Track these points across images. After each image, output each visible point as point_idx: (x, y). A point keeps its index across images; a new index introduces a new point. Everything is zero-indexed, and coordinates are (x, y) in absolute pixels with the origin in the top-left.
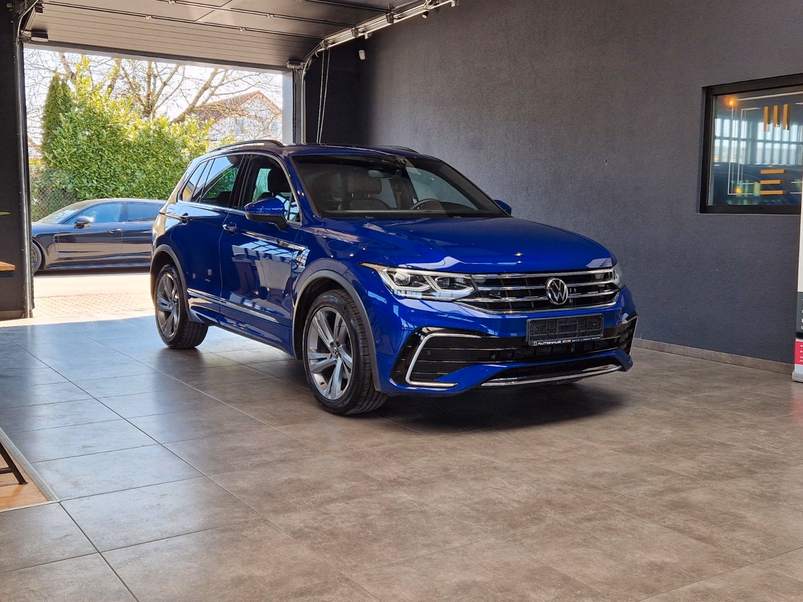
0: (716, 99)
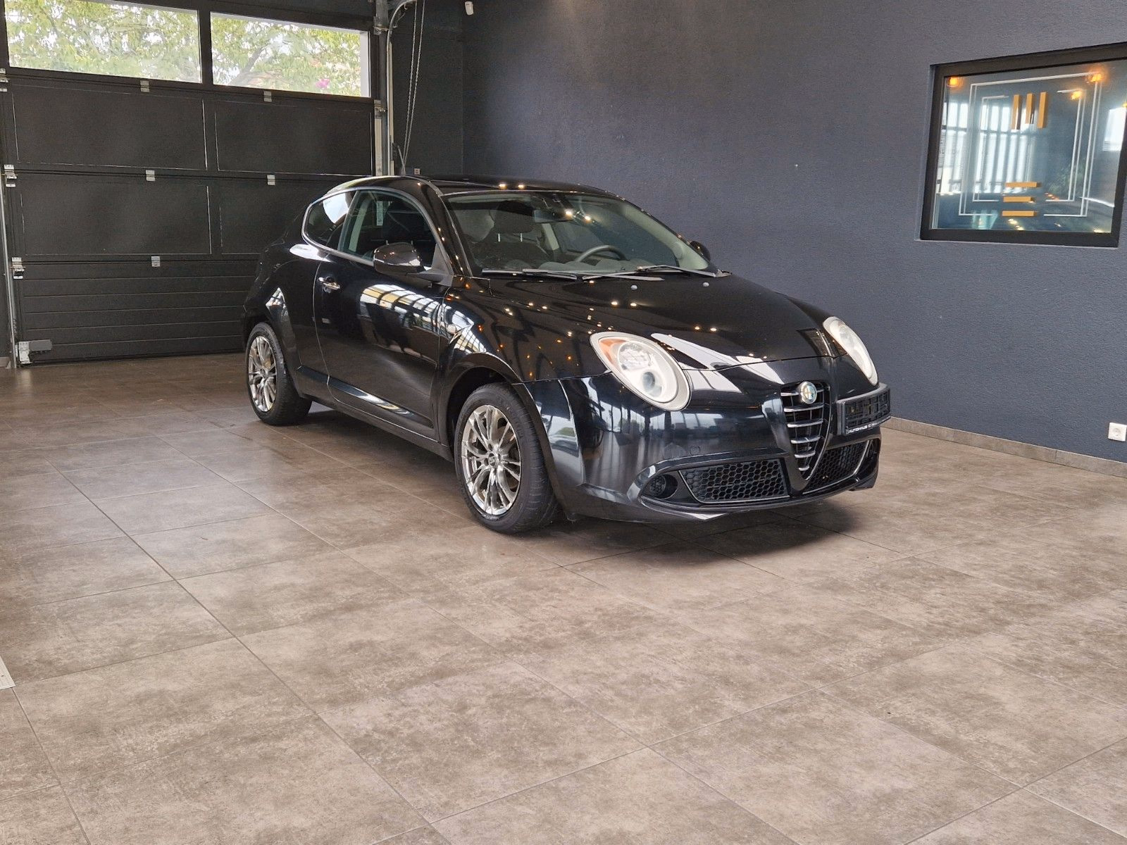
0: (948, 82)
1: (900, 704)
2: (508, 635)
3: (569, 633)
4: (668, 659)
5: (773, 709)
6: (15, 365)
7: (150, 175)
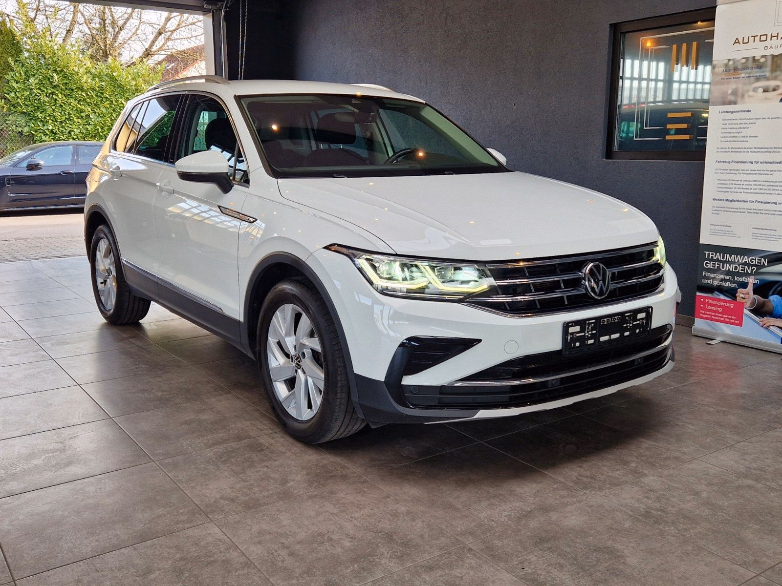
0: (625, 37)
1: (535, 559)
2: (218, 496)
3: (271, 492)
4: (347, 517)
5: (422, 567)
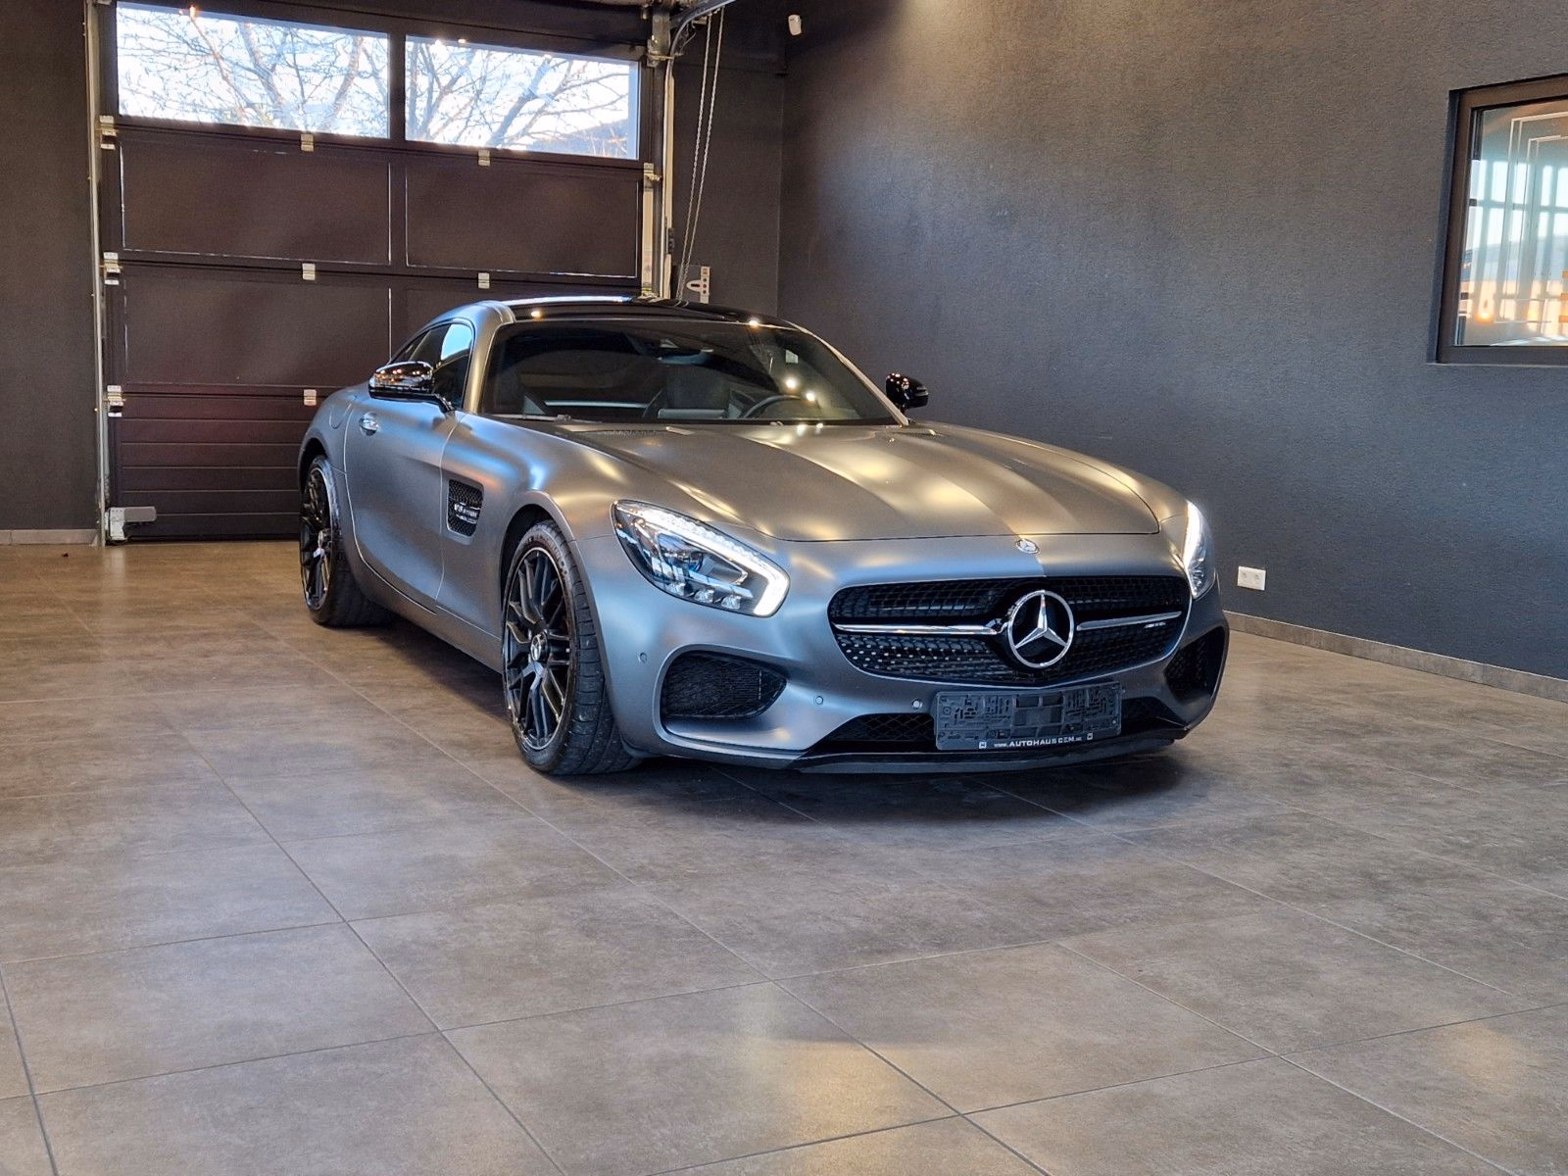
0: (1480, 115)
6: (104, 542)
7: (309, 272)
